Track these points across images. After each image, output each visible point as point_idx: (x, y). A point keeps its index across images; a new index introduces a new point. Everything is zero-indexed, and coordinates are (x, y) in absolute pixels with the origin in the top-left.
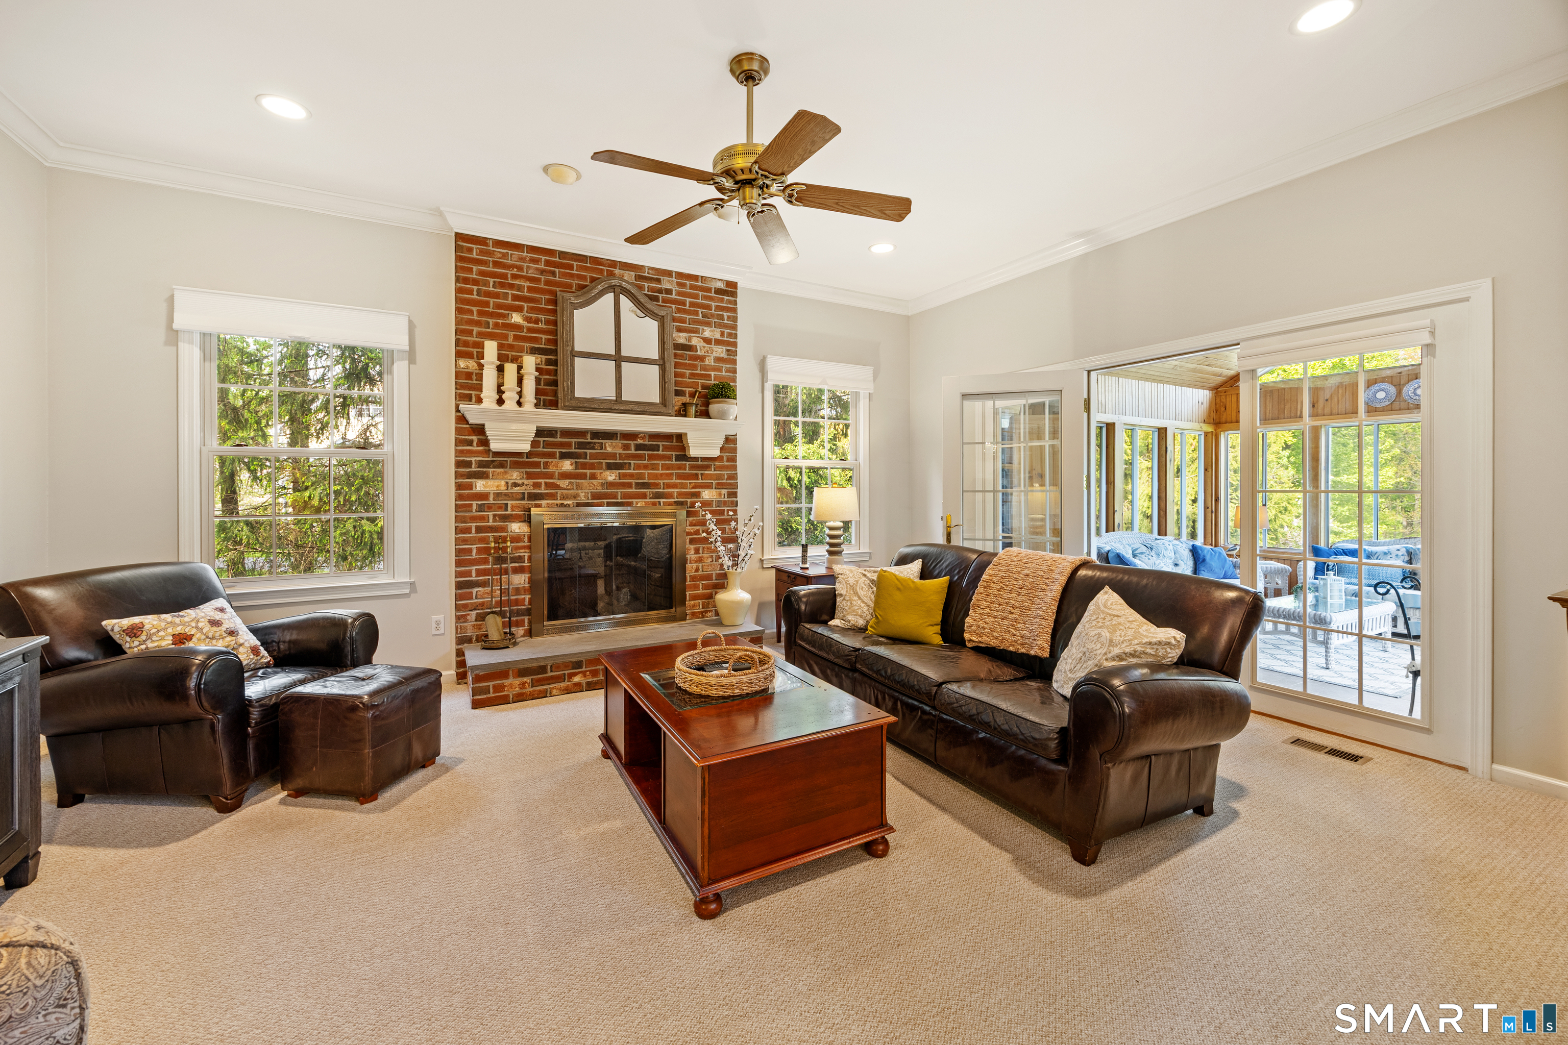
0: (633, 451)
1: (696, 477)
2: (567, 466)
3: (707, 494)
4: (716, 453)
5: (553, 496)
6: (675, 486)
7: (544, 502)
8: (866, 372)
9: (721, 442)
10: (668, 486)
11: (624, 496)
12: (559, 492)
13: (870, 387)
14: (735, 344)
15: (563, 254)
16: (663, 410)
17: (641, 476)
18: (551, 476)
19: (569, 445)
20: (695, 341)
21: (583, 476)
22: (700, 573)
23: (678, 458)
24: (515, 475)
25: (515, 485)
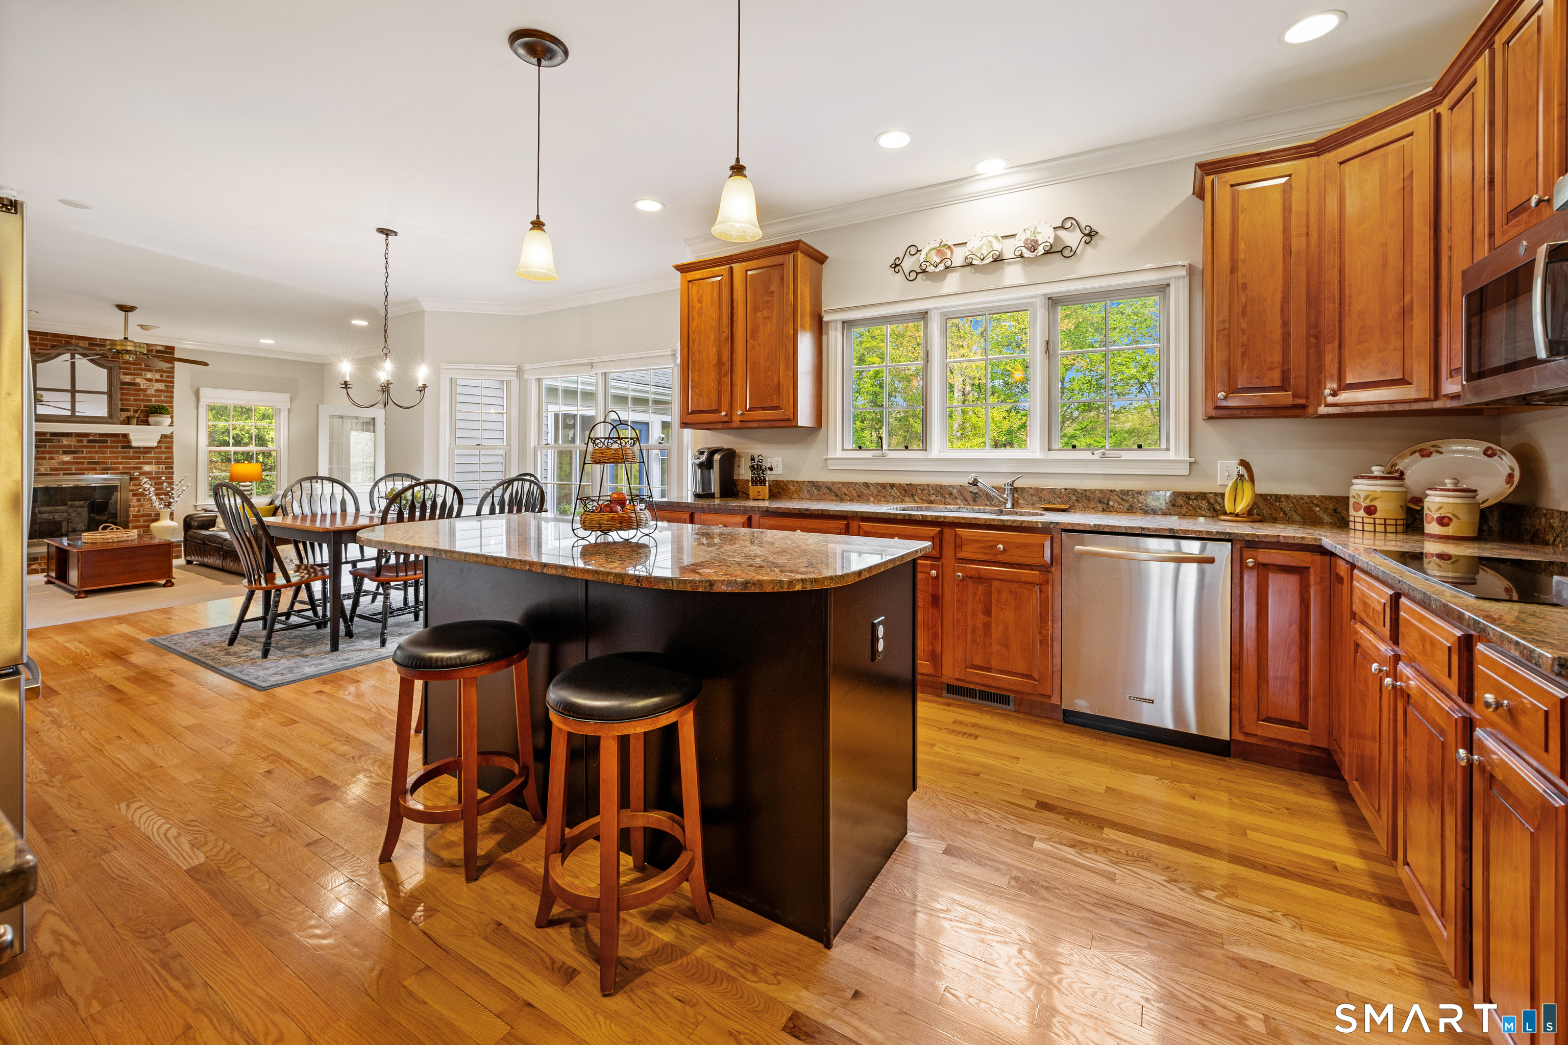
0: (85, 444)
1: (139, 458)
3: (147, 468)
4: (155, 444)
6: (121, 463)
8: (287, 397)
9: (159, 438)
10: (115, 463)
11: (77, 470)
13: (288, 405)
14: (173, 382)
16: (110, 420)
17: (92, 458)
20: (138, 380)
21: (43, 458)
22: (141, 513)
23: (123, 447)
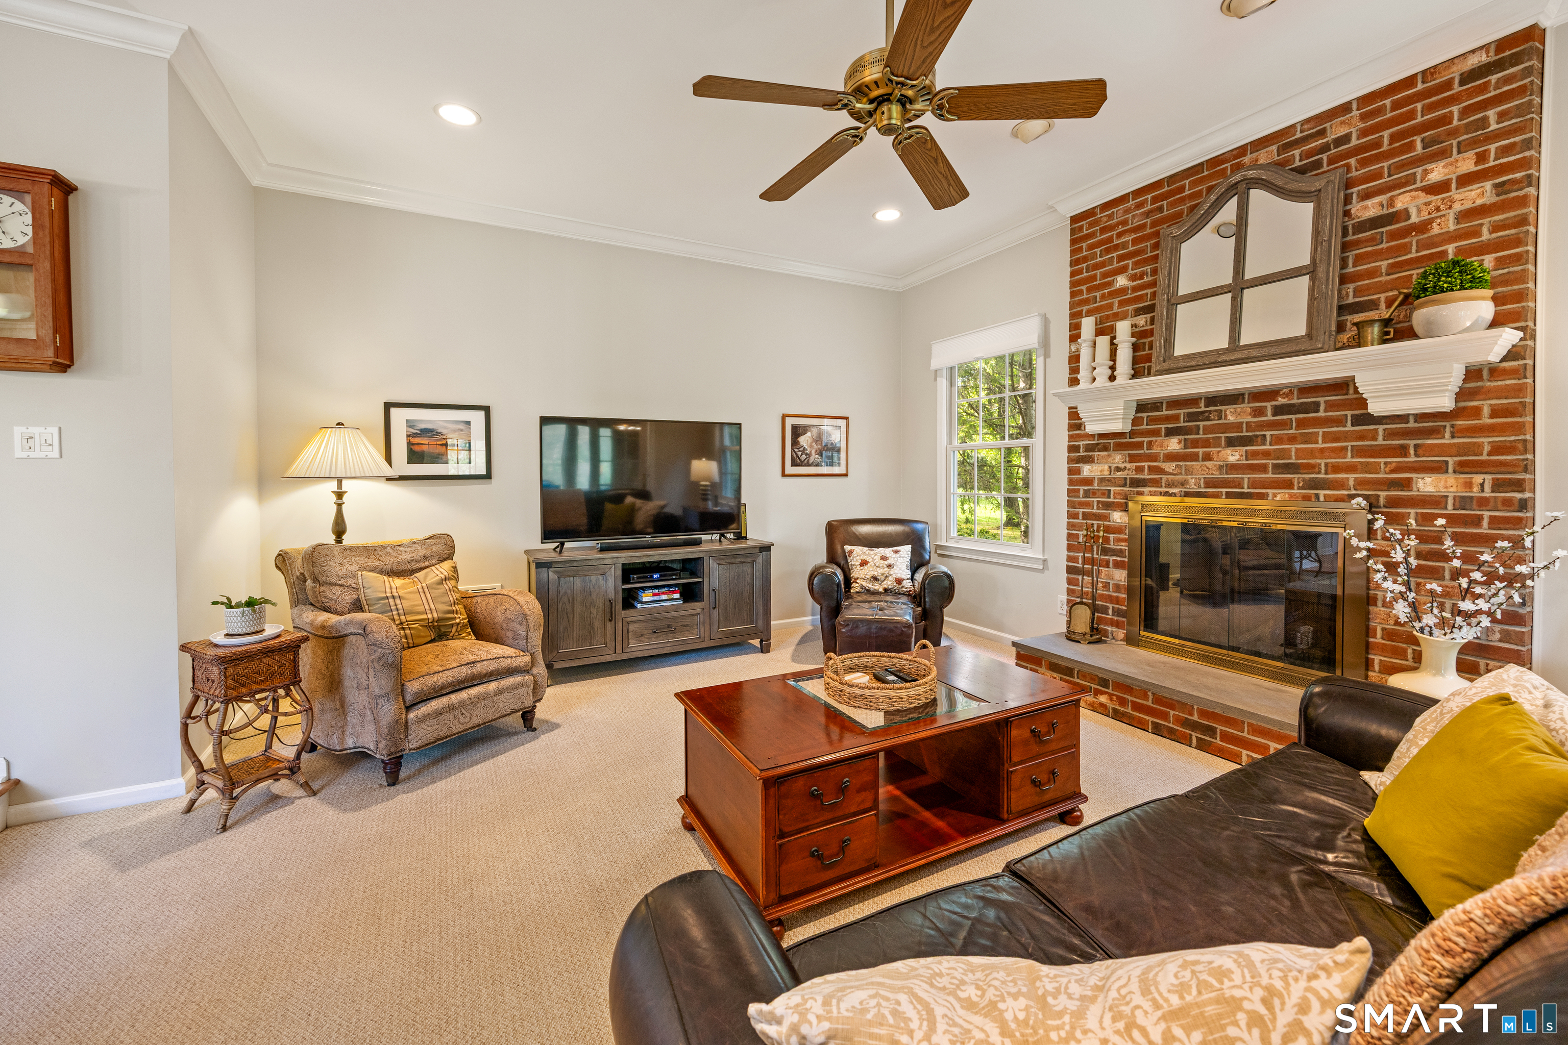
0: (1269, 417)
1: (1403, 451)
2: (1174, 444)
3: (1424, 484)
5: (1156, 483)
6: (1351, 468)
7: (1146, 490)
9: (1456, 379)
10: (1336, 469)
11: (1253, 484)
12: (1164, 477)
15: (1172, 179)
16: (1313, 343)
17: (1284, 454)
18: (1154, 458)
19: (1176, 418)
20: (1404, 201)
21: (1194, 457)
23: (1357, 421)
24: (1118, 458)
25: (1118, 469)
